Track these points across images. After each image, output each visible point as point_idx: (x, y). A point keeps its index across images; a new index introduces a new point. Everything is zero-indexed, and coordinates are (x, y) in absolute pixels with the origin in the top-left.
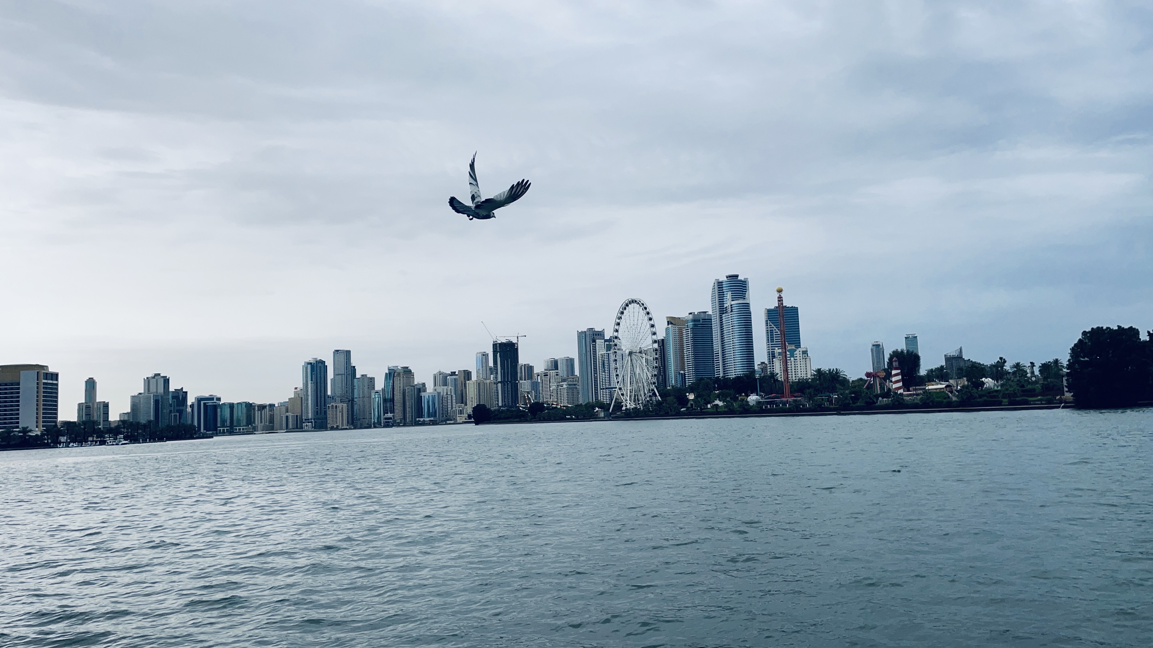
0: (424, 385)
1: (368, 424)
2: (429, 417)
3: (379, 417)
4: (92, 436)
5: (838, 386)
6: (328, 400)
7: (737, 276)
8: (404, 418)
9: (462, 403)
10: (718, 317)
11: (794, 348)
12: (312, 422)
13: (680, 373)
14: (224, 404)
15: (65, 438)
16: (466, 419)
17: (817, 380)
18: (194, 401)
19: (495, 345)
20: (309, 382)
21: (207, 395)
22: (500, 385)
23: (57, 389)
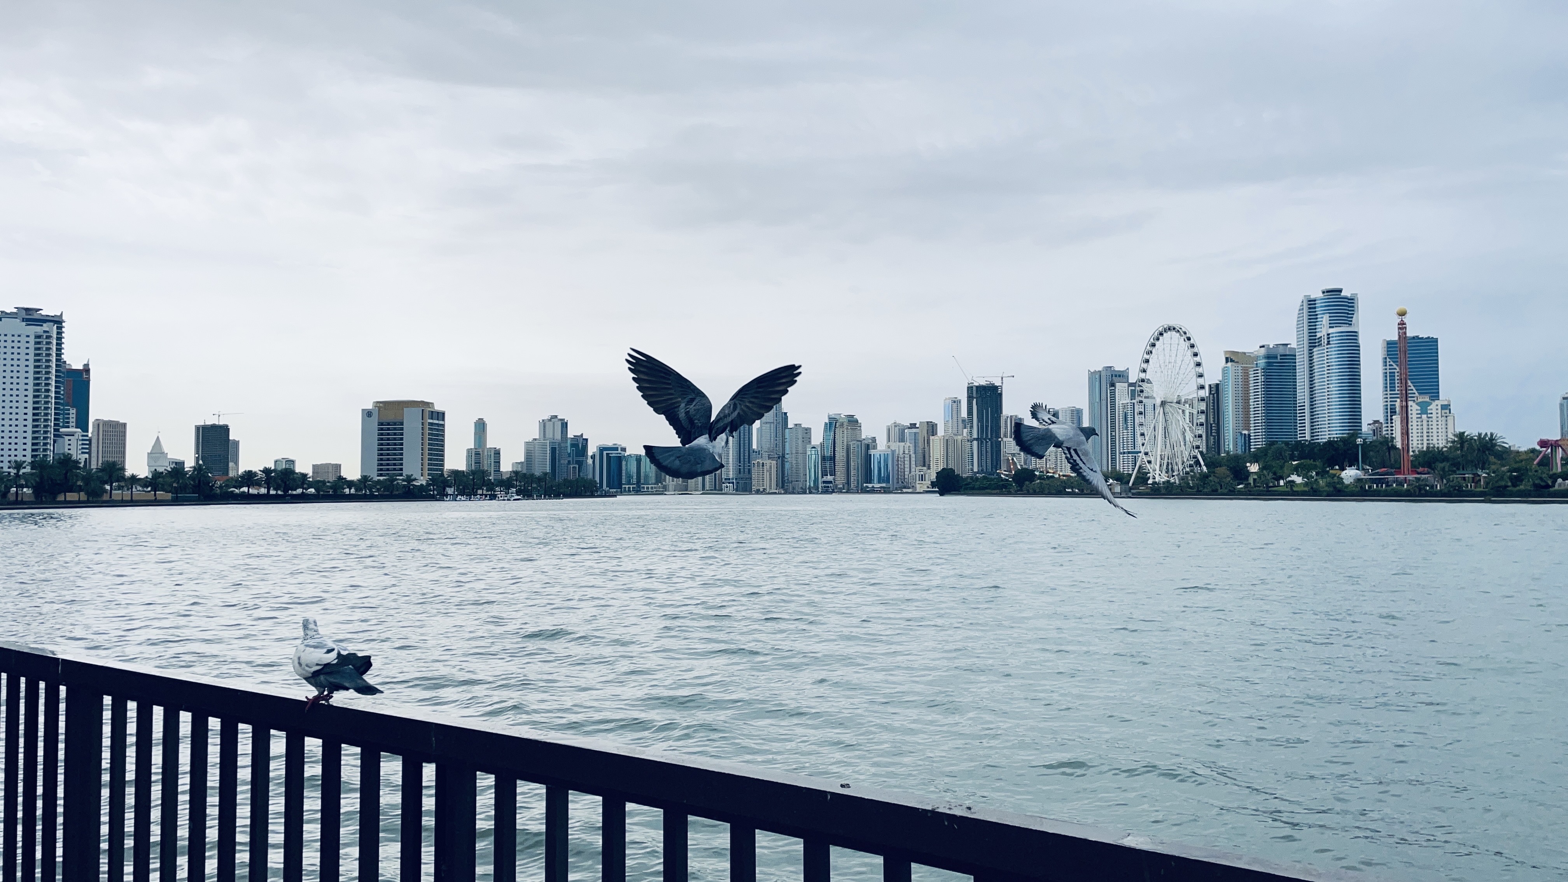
0: (874, 440)
1: (802, 488)
2: (879, 482)
3: (816, 480)
4: (481, 488)
5: (1492, 459)
6: (753, 455)
7: (1340, 291)
8: (848, 483)
9: (924, 466)
10: (1306, 352)
11: (1428, 400)
12: (733, 483)
13: (1241, 434)
14: (630, 455)
15: (453, 489)
16: (928, 487)
17: (1457, 449)
18: (595, 450)
19: (970, 389)
21: (610, 444)
22: (975, 443)
23: (443, 431)
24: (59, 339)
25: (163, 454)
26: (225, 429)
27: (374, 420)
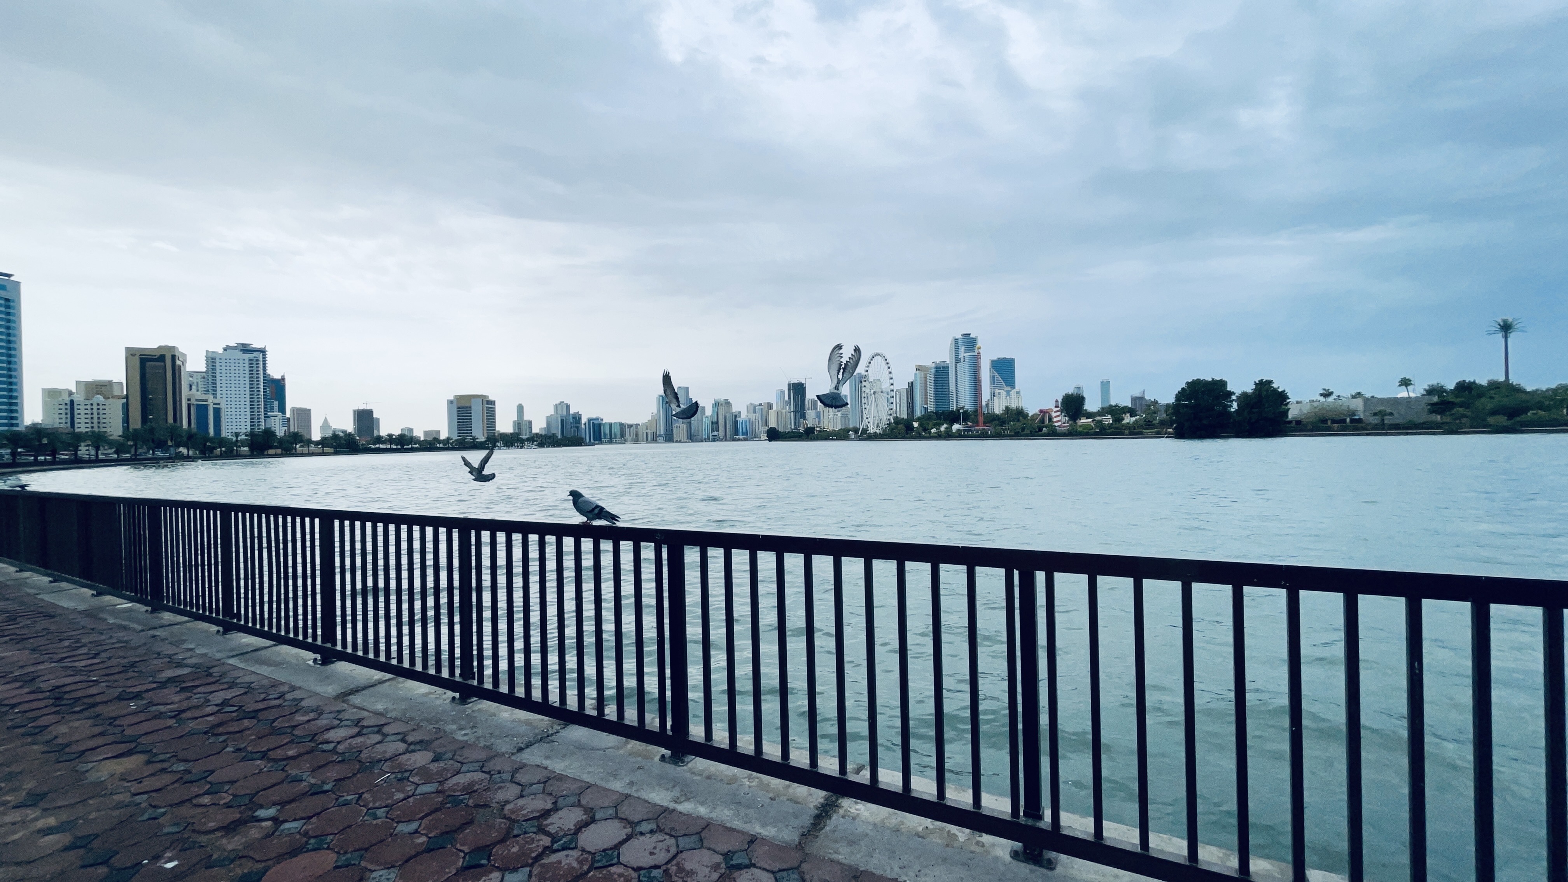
0: (740, 412)
1: (700, 439)
2: (742, 435)
3: (708, 435)
4: (517, 442)
7: (970, 334)
8: (725, 436)
9: (765, 426)
10: (954, 366)
11: (1010, 389)
18: (586, 420)
19: (789, 385)
20: (661, 409)
21: (594, 417)
22: (792, 413)
23: (495, 411)
24: (264, 361)
25: (330, 427)
26: (370, 412)
27: (455, 406)
